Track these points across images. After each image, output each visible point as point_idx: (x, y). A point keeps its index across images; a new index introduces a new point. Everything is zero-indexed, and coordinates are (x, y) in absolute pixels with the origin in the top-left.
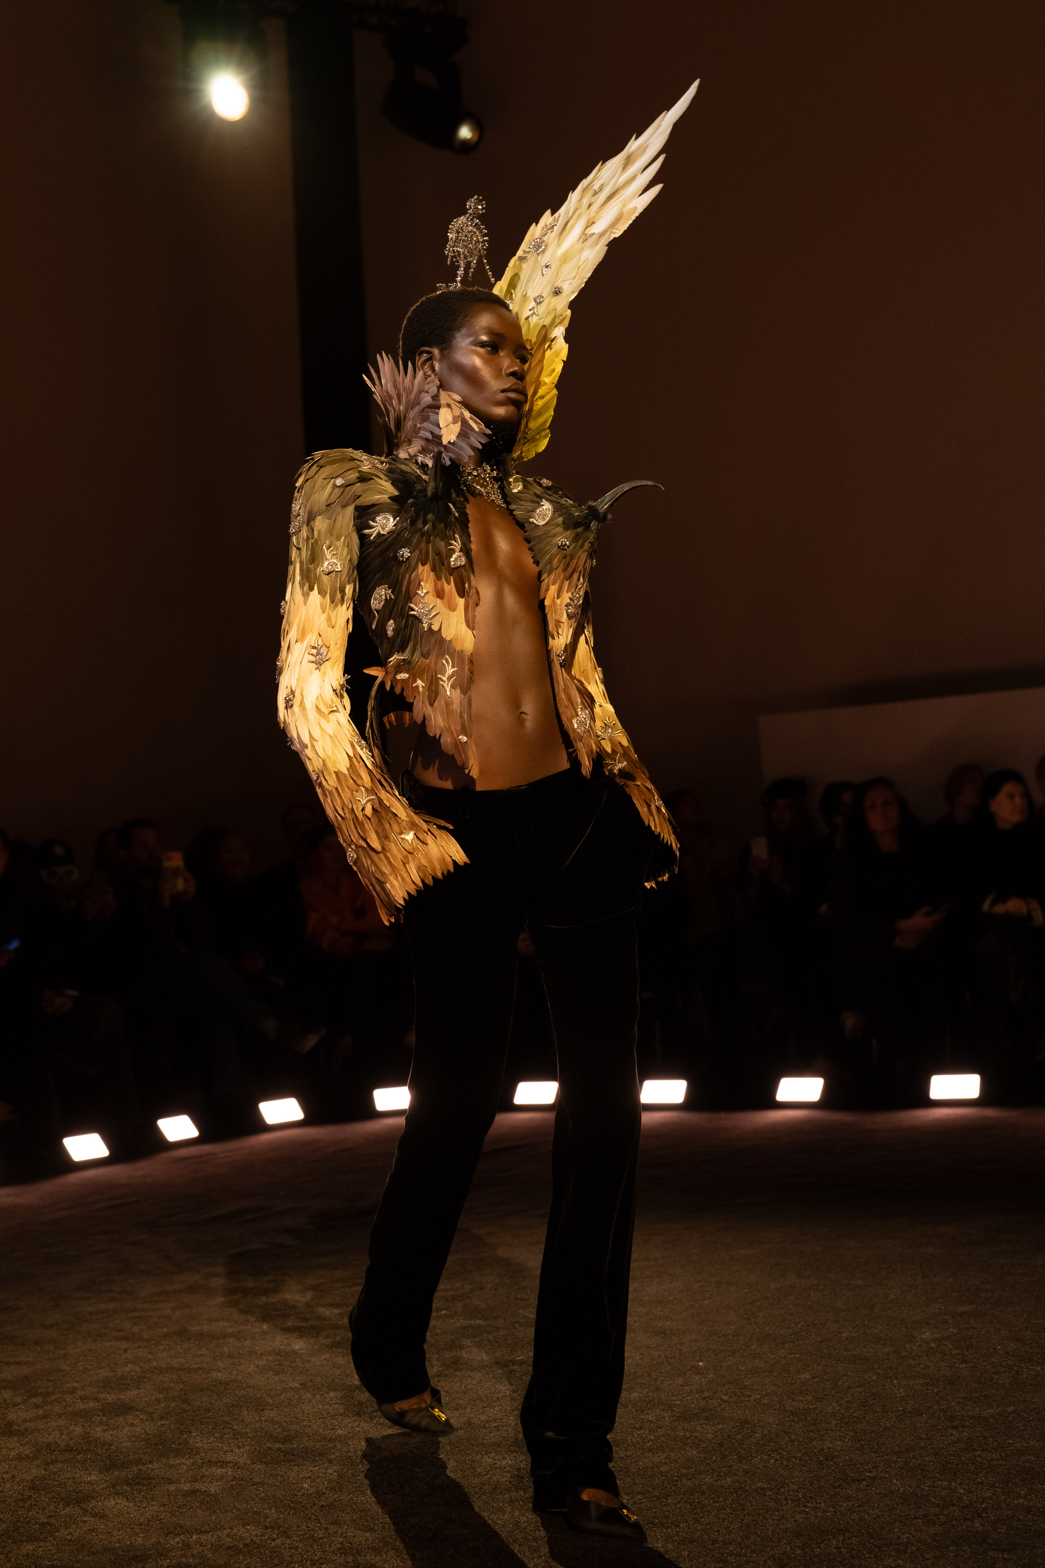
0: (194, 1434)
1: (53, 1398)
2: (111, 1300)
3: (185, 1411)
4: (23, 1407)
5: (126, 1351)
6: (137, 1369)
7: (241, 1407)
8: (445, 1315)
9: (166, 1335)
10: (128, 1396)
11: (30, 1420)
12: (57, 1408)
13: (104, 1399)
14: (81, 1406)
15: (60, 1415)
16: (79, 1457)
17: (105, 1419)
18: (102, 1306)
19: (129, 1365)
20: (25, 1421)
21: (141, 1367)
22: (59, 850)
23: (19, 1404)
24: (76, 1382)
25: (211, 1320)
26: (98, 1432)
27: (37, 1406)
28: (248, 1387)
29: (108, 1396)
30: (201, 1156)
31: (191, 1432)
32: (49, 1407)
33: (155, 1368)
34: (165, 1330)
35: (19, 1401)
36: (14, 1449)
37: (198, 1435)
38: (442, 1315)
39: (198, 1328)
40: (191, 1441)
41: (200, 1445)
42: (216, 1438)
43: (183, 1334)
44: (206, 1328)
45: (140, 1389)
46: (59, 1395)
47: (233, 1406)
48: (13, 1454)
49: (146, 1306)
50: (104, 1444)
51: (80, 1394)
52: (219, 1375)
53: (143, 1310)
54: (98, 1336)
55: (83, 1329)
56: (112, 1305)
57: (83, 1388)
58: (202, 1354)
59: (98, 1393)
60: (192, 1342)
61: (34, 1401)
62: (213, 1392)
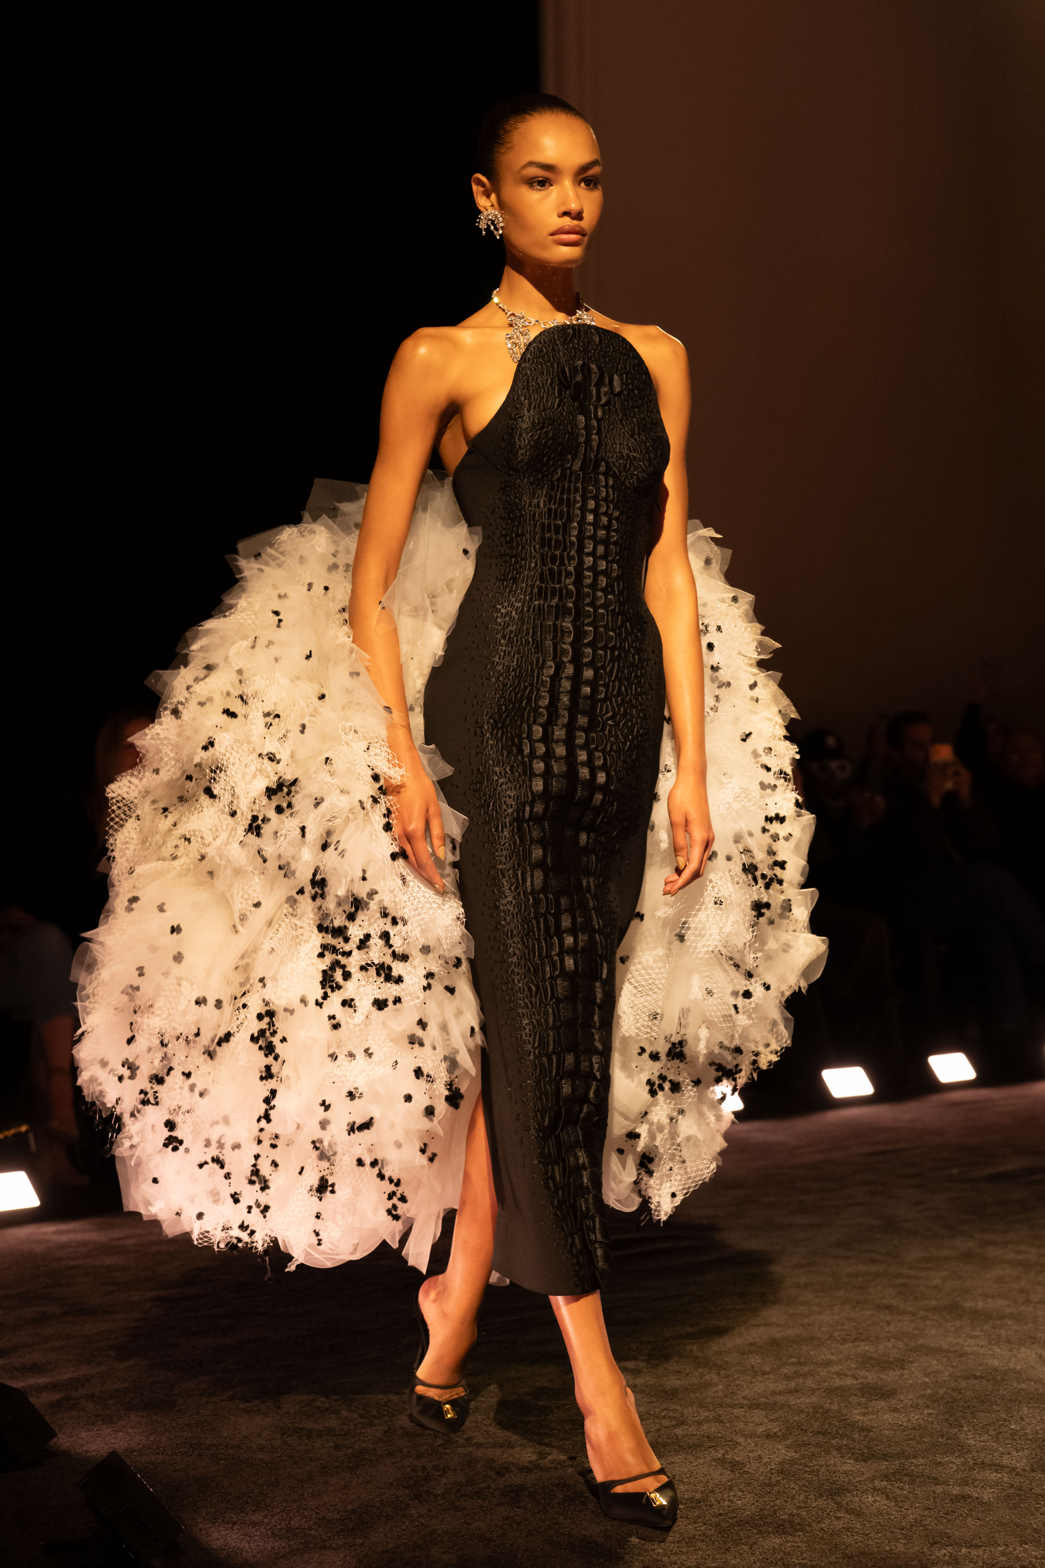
0: (965, 1429)
1: (806, 1369)
2: (873, 1261)
3: (956, 1400)
4: (772, 1377)
5: (889, 1323)
6: (901, 1345)
7: (1020, 1402)
9: (935, 1309)
10: (890, 1377)
11: (781, 1393)
12: (810, 1383)
13: (863, 1378)
14: (838, 1382)
15: (813, 1391)
16: (834, 1442)
17: (863, 1400)
18: (862, 1268)
19: (893, 1340)
20: (774, 1393)
21: (906, 1345)
22: (831, 741)
23: (768, 1373)
24: (832, 1354)
25: (986, 1296)
26: (856, 1415)
27: (787, 1378)
28: (1028, 1379)
29: (867, 1374)
31: (962, 1426)
32: (801, 1380)
33: (922, 1346)
34: (934, 1302)
35: (768, 1369)
36: (761, 1424)
37: (969, 1431)
39: (971, 1304)
40: (962, 1436)
41: (971, 1442)
42: (990, 1436)
43: (954, 1310)
44: (981, 1305)
45: (904, 1369)
46: (812, 1367)
47: (1011, 1400)
48: (760, 1429)
49: (912, 1272)
50: (863, 1429)
51: (837, 1368)
52: (996, 1363)
53: (909, 1277)
54: (858, 1302)
55: (841, 1293)
56: (874, 1268)
57: (839, 1362)
58: (976, 1336)
59: (856, 1369)
60: (964, 1319)
61: (785, 1371)
62: (988, 1381)
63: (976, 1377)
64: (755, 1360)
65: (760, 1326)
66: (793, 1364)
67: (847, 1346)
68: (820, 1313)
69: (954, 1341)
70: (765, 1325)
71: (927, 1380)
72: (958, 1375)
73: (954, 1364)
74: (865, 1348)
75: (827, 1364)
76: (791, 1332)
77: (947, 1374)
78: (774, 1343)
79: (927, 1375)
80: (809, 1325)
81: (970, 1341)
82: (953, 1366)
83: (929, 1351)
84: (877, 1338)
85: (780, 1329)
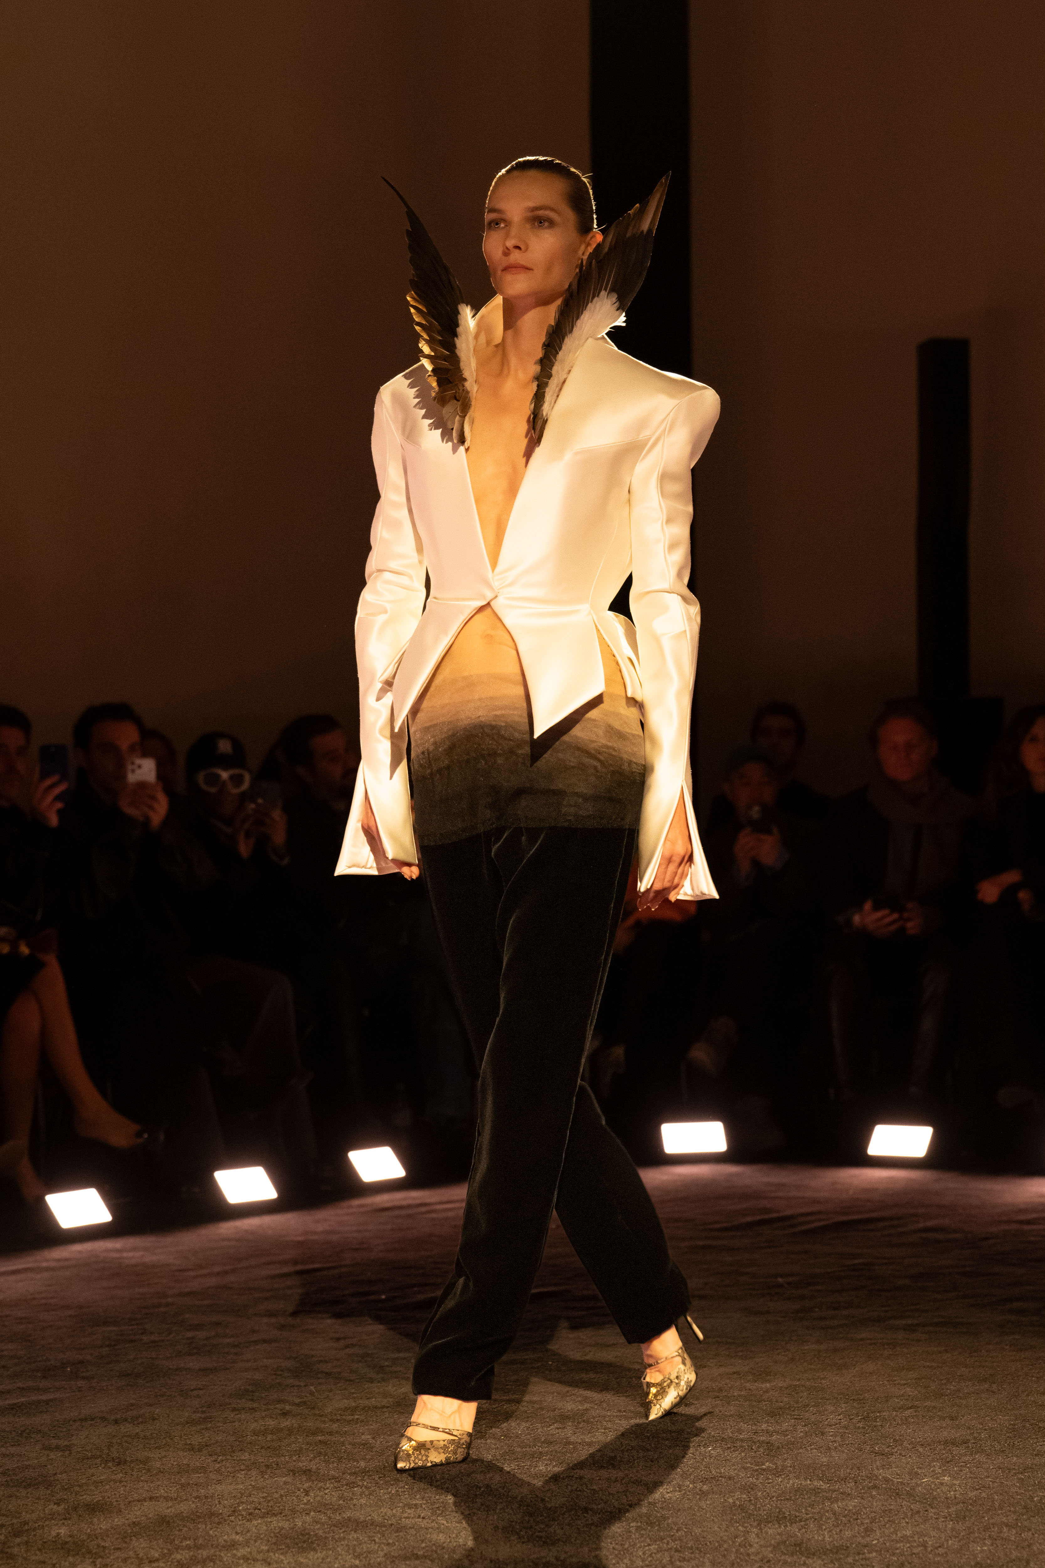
1: (205, 1553)
2: (285, 1414)
5: (307, 1493)
8: (768, 1469)
9: (364, 1472)
13: (277, 1562)
18: (271, 1423)
23: (157, 1560)
24: (237, 1533)
29: (282, 1557)
30: (409, 1206)
33: (349, 1519)
34: (362, 1464)
35: (157, 1555)
38: (764, 1470)
46: (212, 1551)
49: (335, 1426)
51: (242, 1552)
52: (442, 1538)
53: (331, 1433)
54: (267, 1467)
55: (246, 1456)
56: (286, 1423)
57: (247, 1543)
58: (416, 1505)
59: (268, 1551)
60: (401, 1484)
61: (179, 1557)
62: (432, 1561)
63: (417, 1557)
64: (140, 1545)
65: (145, 1500)
66: (188, 1548)
67: (255, 1522)
68: (219, 1482)
69: (389, 1512)
70: (151, 1498)
71: (357, 1562)
72: (396, 1555)
73: (391, 1541)
74: (277, 1523)
75: (233, 1545)
76: (184, 1508)
77: (381, 1554)
78: (164, 1523)
79: (356, 1557)
80: (206, 1497)
81: (409, 1511)
82: (388, 1544)
83: (358, 1525)
84: (293, 1511)
85: (170, 1504)
